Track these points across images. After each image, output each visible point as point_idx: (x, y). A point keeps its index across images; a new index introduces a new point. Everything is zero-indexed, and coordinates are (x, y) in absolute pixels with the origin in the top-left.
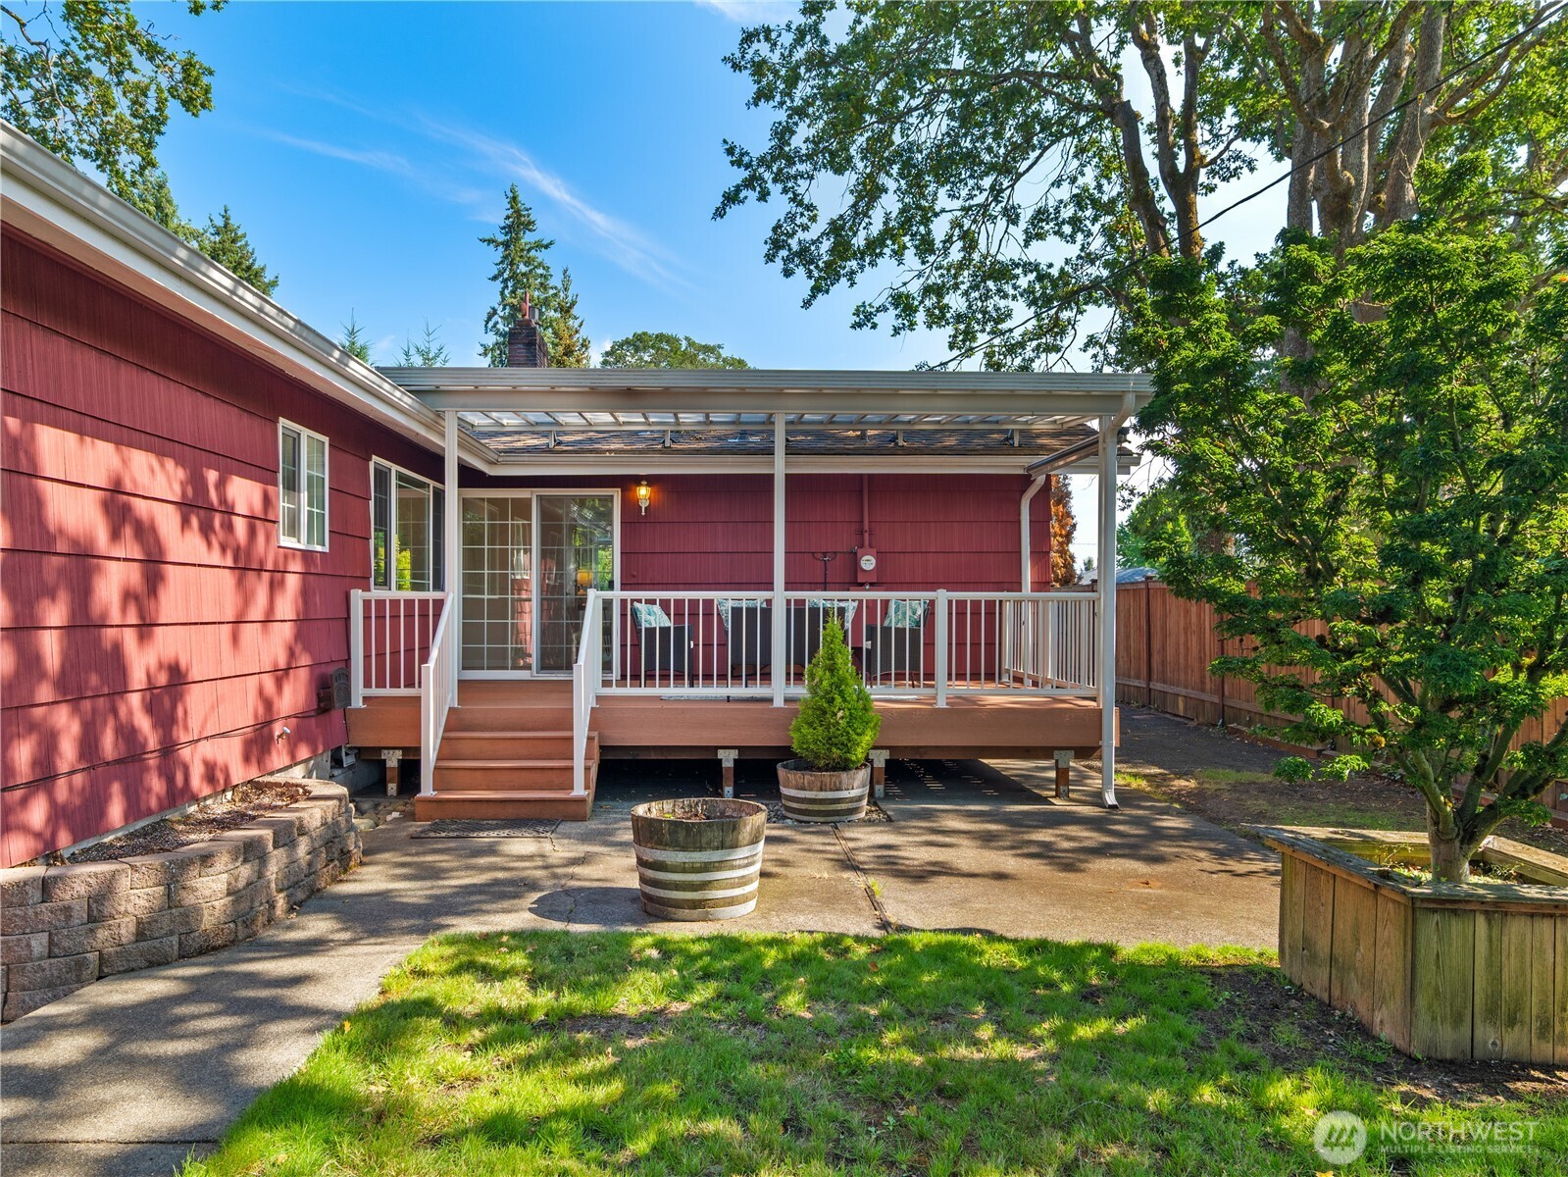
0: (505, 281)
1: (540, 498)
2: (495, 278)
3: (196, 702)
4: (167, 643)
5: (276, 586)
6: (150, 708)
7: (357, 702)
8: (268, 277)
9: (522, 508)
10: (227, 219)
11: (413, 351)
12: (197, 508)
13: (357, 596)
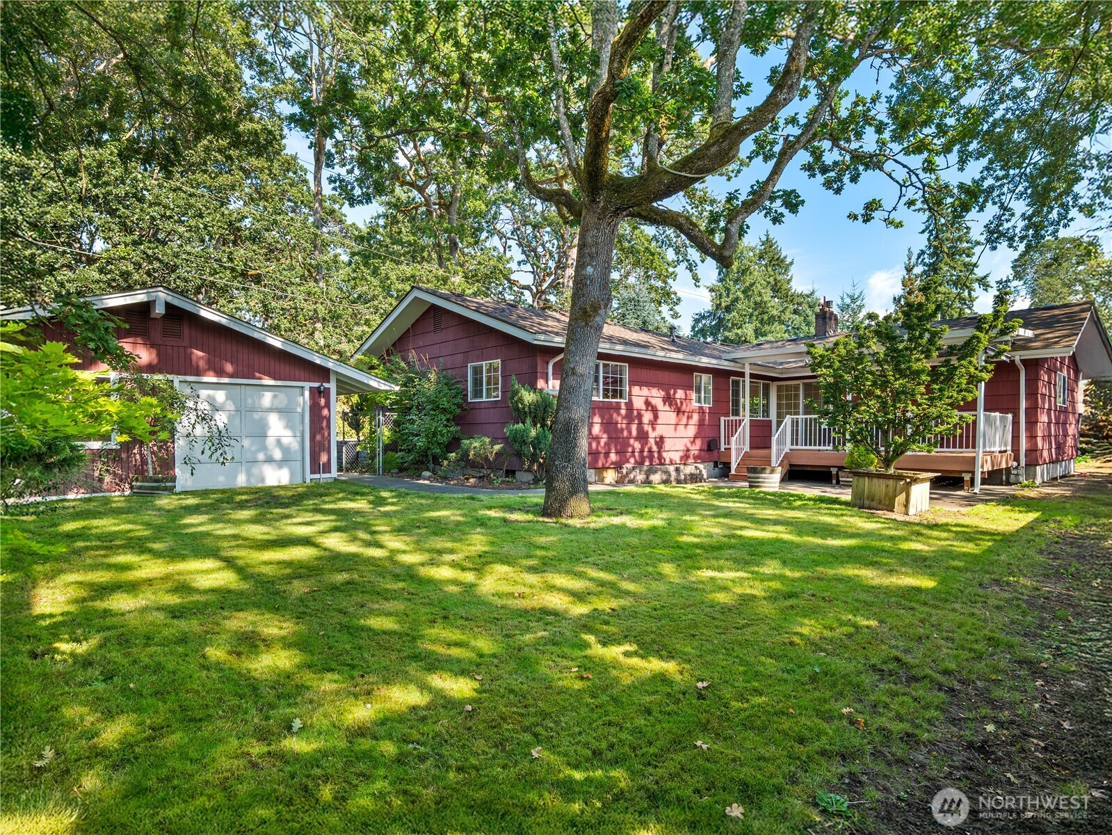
0: (931, 232)
1: (804, 384)
2: (923, 232)
3: (668, 444)
4: (660, 430)
5: (689, 418)
6: (656, 443)
7: (722, 449)
8: (788, 261)
9: (797, 388)
10: (767, 235)
11: (845, 296)
12: (668, 400)
13: (722, 419)
